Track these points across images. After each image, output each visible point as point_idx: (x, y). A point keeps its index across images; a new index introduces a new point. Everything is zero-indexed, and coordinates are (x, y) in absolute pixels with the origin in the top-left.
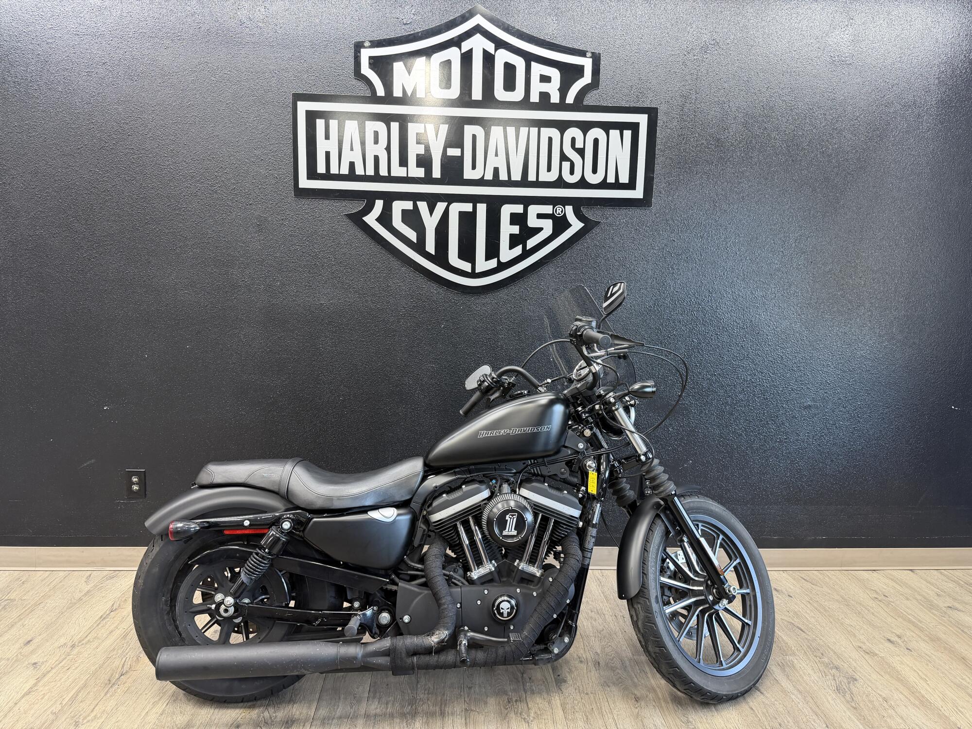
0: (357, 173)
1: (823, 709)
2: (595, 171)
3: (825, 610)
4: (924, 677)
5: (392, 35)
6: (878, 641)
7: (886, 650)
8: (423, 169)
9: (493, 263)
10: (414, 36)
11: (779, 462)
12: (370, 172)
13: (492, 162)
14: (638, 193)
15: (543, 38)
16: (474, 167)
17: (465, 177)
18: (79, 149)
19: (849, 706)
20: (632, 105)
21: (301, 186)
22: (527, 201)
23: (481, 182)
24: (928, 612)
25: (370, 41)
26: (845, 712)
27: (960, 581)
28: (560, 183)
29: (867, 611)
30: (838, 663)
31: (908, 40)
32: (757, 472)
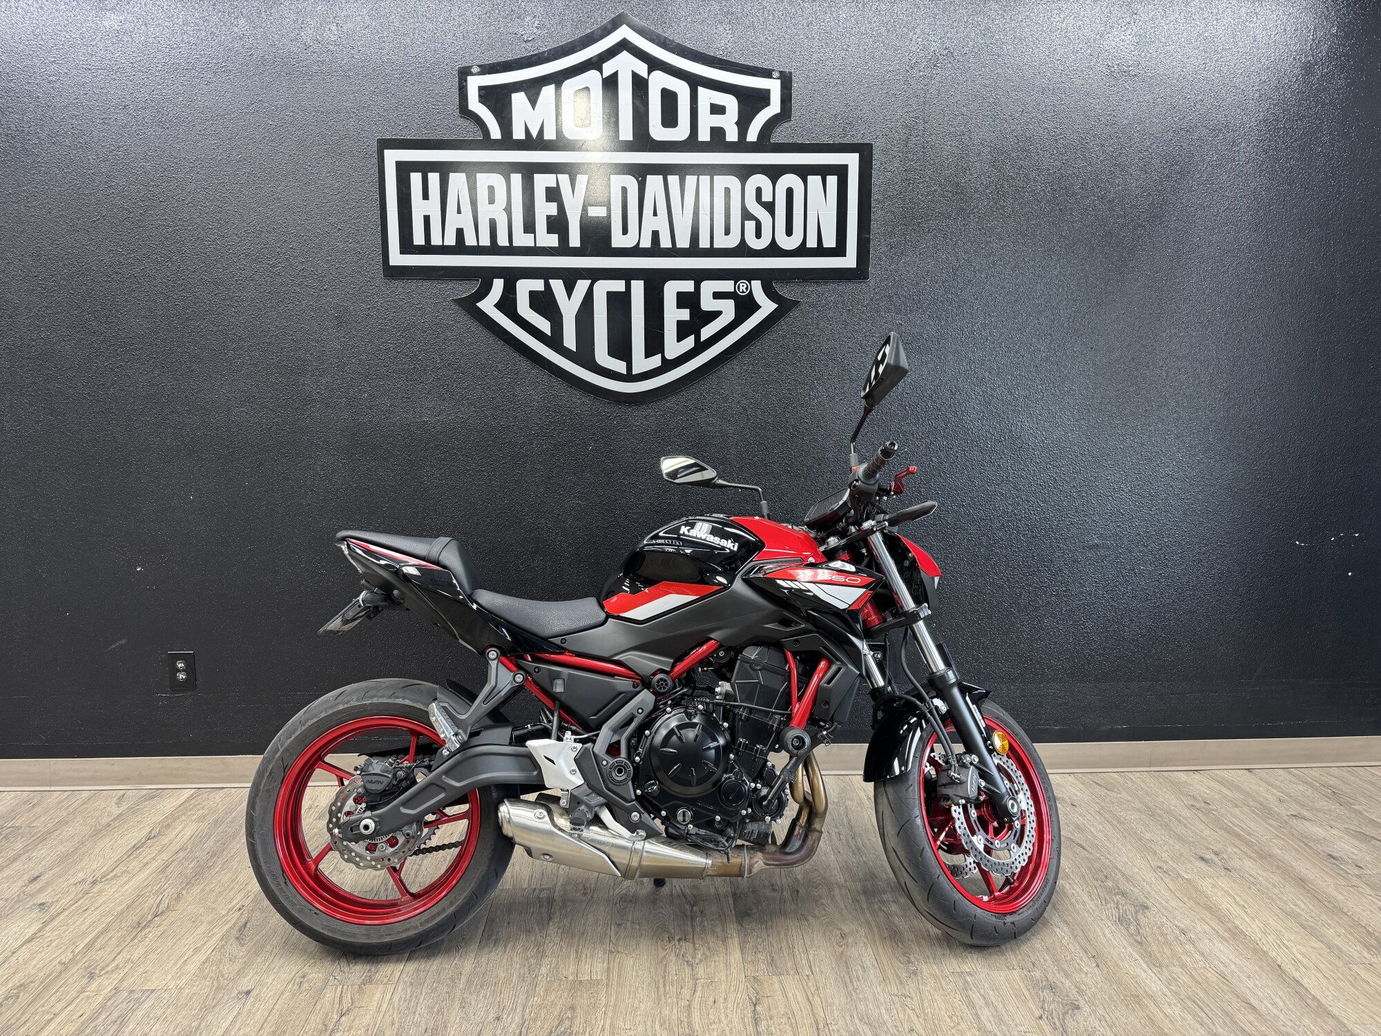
0: (467, 243)
1: (1096, 944)
2: (789, 232)
3: (1120, 822)
4: (1243, 903)
5: (510, 57)
6: (1187, 859)
7: (1195, 871)
8: (556, 236)
9: (656, 361)
10: (539, 58)
11: (1058, 624)
12: (485, 241)
13: (650, 223)
14: (849, 261)
15: (712, 54)
16: (625, 231)
17: (614, 245)
18: (95, 221)
19: (1131, 940)
20: (838, 140)
21: (391, 263)
22: (699, 276)
23: (636, 251)
24: (1261, 821)
25: (479, 66)
26: (1125, 948)
27: (1315, 783)
28: (743, 250)
29: (1176, 823)
30: (1127, 887)
31: (1215, 40)
32: (1028, 639)
